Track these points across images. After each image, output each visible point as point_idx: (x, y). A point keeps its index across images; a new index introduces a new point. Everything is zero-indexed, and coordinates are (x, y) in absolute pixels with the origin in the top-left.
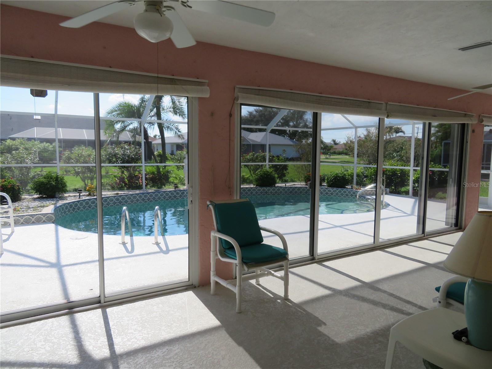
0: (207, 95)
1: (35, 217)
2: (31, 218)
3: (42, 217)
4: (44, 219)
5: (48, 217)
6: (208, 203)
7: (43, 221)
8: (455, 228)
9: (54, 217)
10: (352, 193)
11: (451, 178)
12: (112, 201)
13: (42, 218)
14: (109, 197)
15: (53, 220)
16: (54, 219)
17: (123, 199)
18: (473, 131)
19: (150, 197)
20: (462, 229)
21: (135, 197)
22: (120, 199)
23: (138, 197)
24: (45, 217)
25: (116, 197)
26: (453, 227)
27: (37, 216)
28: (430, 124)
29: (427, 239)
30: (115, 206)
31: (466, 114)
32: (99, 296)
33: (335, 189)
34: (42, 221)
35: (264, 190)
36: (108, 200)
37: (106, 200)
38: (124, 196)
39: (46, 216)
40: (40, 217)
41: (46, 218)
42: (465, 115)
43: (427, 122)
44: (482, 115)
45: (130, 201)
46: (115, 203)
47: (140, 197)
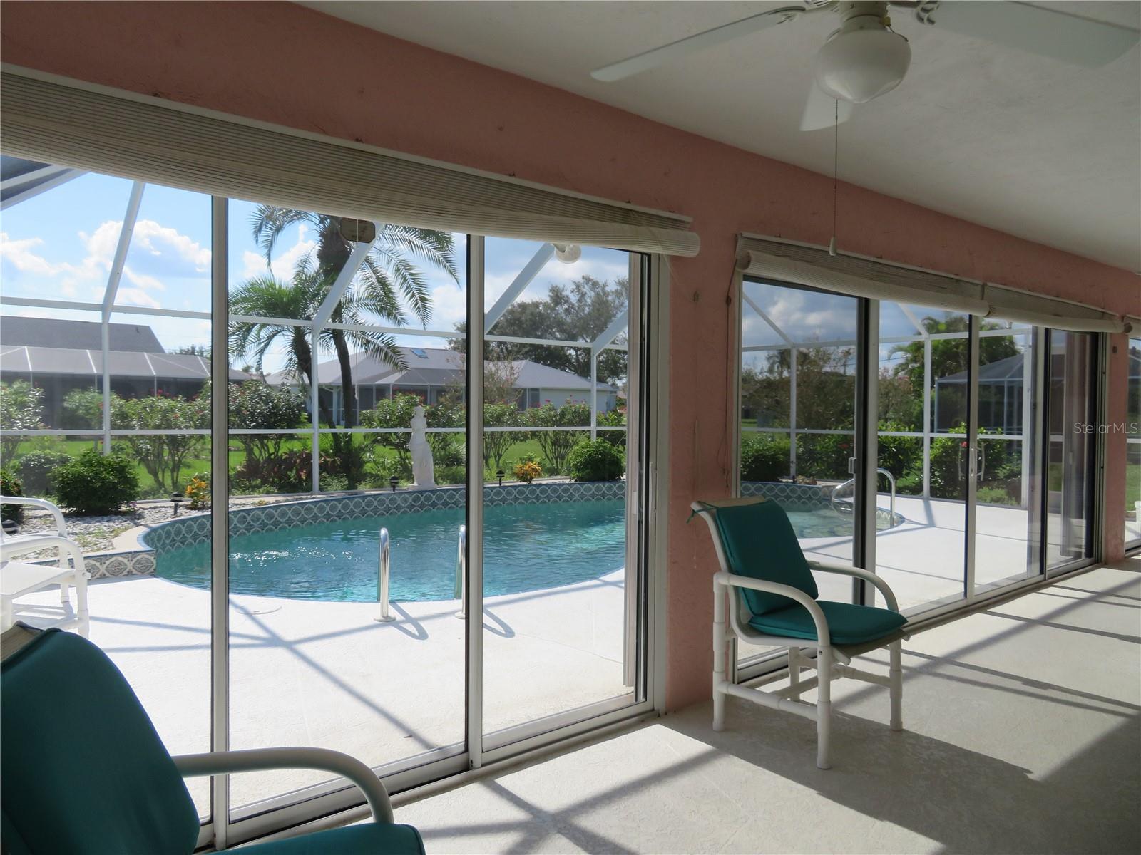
0: (693, 252)
1: (107, 563)
2: (98, 564)
3: (125, 561)
4: (130, 566)
5: (139, 561)
6: (695, 507)
7: (128, 572)
8: (1088, 560)
9: (155, 562)
10: (799, 492)
11: (1072, 451)
12: (258, 519)
13: (126, 565)
14: (251, 509)
15: (152, 570)
16: (154, 567)
17: (283, 514)
18: (1115, 350)
19: (342, 511)
20: (1101, 561)
21: (309, 510)
22: (276, 515)
23: (315, 510)
24: (132, 561)
25: (268, 510)
26: (1083, 557)
27: (113, 559)
28: (1048, 332)
29: (1050, 585)
30: (264, 531)
31: (1103, 313)
32: (463, 749)
33: (759, 484)
34: (125, 573)
35: (598, 489)
36: (249, 519)
37: (245, 517)
38: (284, 508)
39: (135, 560)
40: (120, 563)
41: (134, 564)
42: (1103, 315)
43: (1042, 327)
44: (1129, 315)
45: (298, 520)
46: (263, 525)
47: (321, 509)
